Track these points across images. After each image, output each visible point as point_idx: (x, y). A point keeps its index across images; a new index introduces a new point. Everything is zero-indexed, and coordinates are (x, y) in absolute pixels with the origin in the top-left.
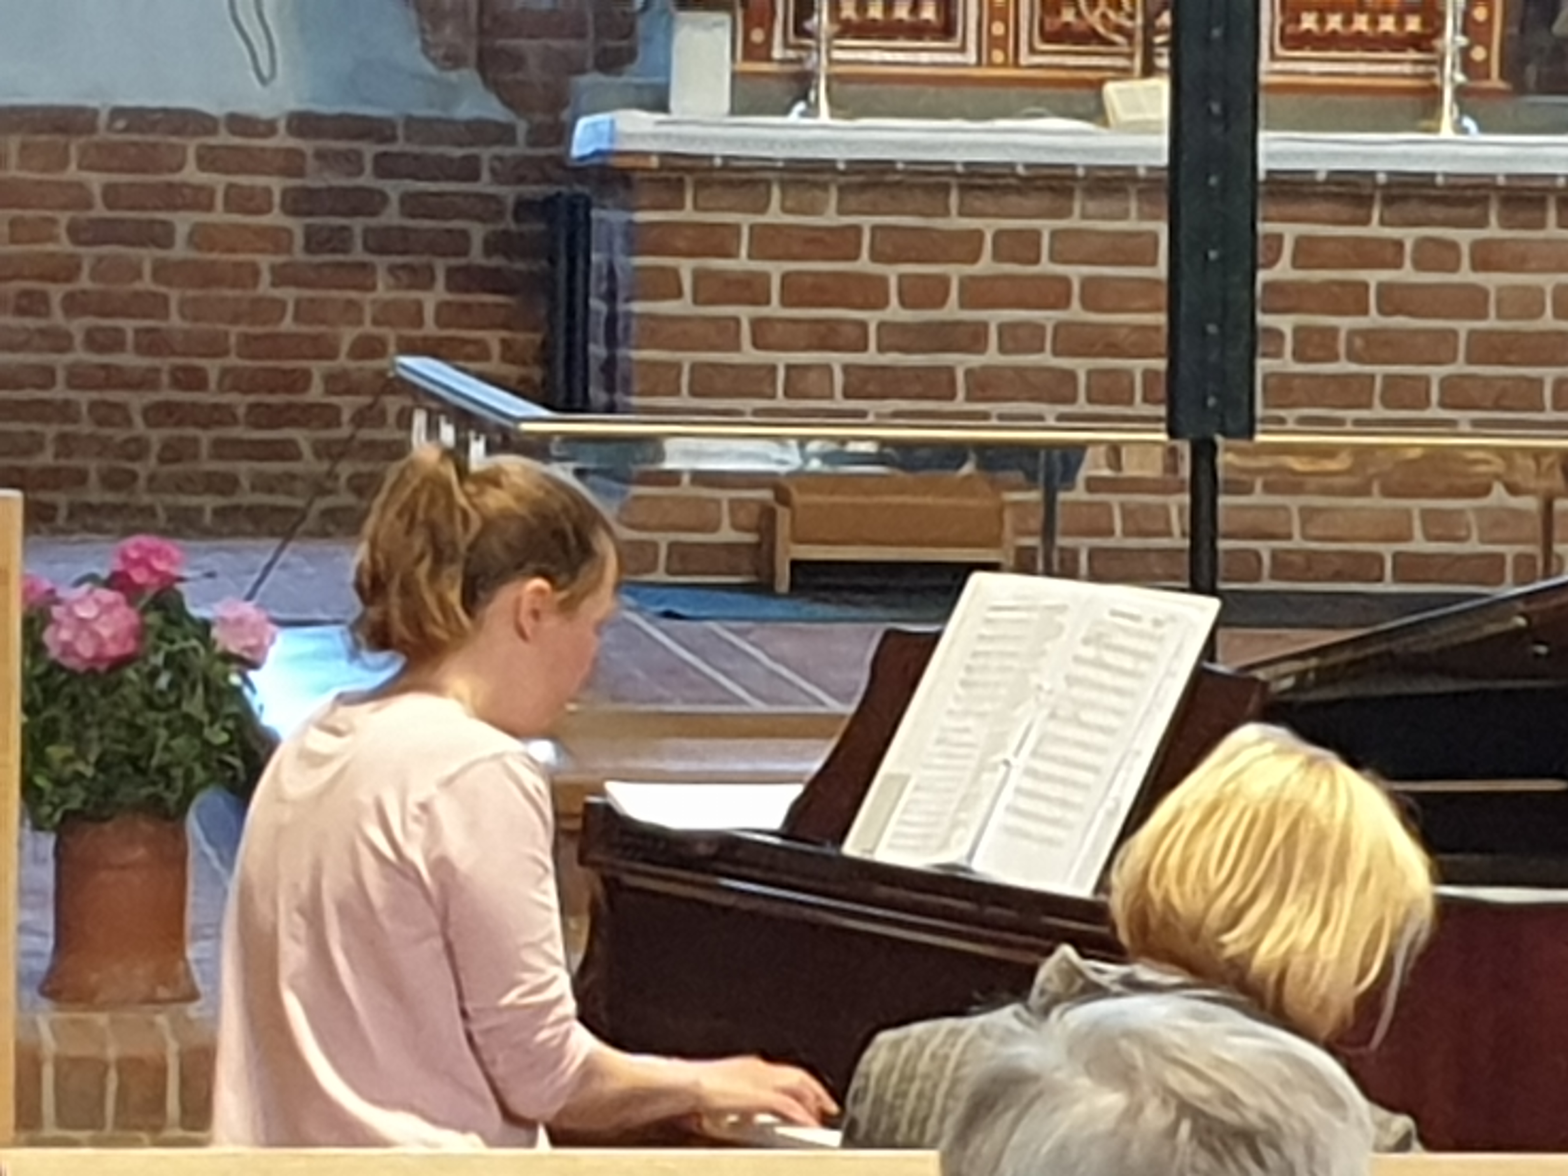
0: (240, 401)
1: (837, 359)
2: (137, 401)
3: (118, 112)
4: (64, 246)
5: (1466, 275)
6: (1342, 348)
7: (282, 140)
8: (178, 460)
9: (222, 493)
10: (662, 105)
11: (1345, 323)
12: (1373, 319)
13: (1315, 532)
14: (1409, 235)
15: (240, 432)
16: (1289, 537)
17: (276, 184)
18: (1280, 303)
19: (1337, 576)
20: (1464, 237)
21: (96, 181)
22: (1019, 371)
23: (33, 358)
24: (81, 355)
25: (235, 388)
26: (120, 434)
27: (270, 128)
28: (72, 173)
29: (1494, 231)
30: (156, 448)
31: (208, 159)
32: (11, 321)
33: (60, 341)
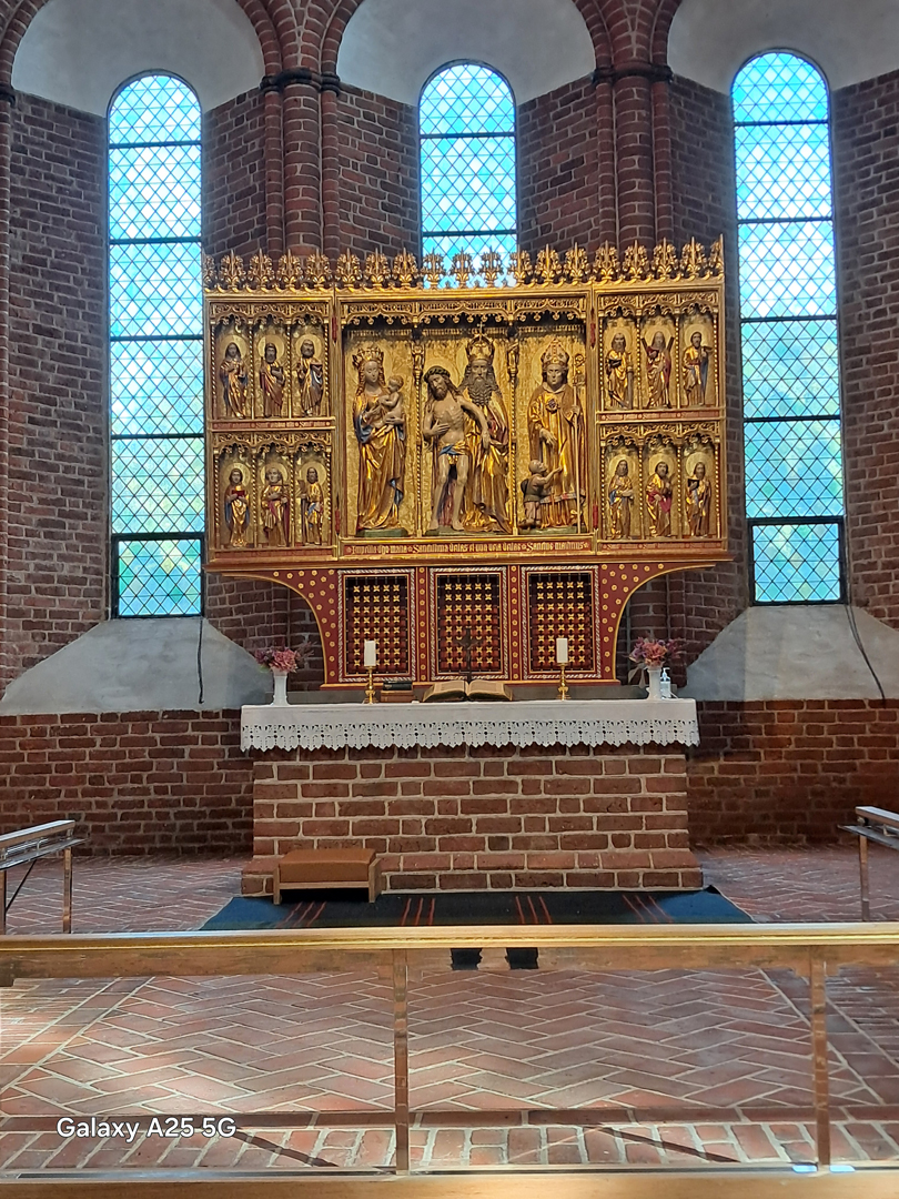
0: (207, 810)
2: (172, 811)
3: (165, 713)
4: (147, 759)
6: (542, 789)
7: (221, 719)
8: (187, 831)
9: (200, 842)
11: (543, 778)
12: (555, 776)
13: (535, 866)
15: (208, 820)
16: (523, 868)
17: (219, 734)
18: (516, 771)
19: (545, 884)
21: (157, 736)
22: (410, 802)
23: (137, 798)
24: (153, 796)
25: (207, 805)
26: (167, 823)
27: (217, 716)
28: (150, 734)
30: (178, 827)
31: (196, 727)
32: (129, 785)
33: (146, 791)
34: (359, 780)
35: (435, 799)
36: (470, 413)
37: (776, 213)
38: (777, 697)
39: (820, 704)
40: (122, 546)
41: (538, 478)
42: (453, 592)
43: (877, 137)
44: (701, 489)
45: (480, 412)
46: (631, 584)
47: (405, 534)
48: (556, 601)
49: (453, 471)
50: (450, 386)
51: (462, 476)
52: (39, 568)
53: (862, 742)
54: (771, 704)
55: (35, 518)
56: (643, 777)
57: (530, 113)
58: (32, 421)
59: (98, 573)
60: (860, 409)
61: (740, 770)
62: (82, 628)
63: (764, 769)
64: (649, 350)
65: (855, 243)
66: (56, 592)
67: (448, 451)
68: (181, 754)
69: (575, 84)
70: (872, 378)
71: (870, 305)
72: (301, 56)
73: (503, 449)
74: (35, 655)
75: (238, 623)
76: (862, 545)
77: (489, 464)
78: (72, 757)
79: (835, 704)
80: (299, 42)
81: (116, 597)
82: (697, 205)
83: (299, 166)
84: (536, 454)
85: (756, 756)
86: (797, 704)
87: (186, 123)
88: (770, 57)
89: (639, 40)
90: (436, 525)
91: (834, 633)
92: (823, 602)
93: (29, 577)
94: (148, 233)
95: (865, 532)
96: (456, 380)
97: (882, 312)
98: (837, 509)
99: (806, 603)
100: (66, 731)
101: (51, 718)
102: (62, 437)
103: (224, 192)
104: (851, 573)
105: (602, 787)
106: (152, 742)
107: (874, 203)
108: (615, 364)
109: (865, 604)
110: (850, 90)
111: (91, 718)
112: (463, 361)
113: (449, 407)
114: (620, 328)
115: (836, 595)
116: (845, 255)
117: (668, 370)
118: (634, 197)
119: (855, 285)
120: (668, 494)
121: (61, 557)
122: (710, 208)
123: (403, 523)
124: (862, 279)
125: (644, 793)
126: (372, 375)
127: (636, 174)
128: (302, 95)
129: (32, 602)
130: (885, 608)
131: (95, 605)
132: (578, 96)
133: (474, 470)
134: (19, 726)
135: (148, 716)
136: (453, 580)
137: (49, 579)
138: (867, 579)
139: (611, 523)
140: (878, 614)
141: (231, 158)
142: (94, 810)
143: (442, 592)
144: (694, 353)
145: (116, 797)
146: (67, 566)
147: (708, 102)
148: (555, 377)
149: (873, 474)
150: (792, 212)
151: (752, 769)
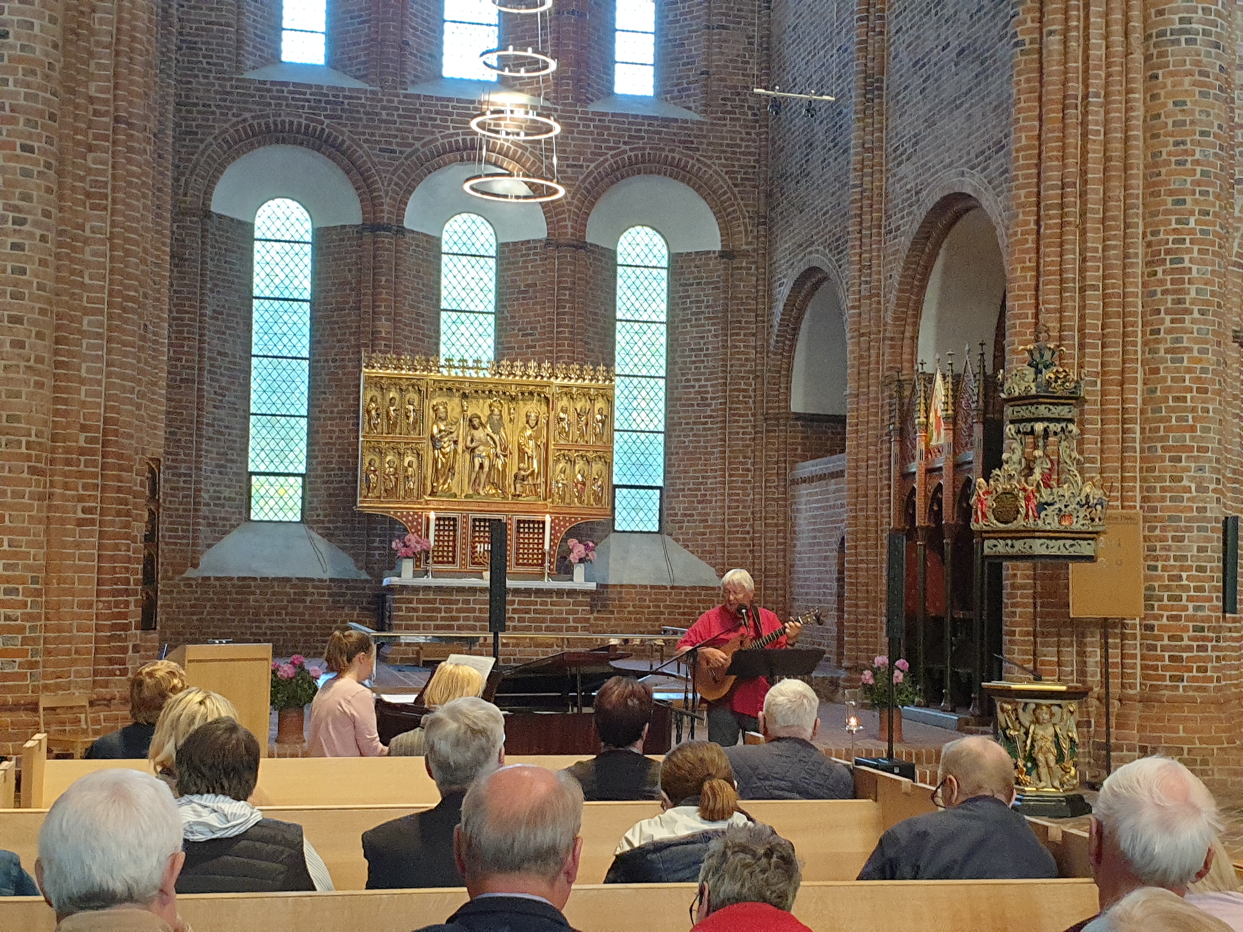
1: (432, 623)
2: (299, 632)
4: (286, 603)
5: (549, 607)
6: (527, 620)
7: (328, 583)
10: (399, 576)
11: (527, 616)
12: (532, 615)
14: (539, 600)
17: (327, 591)
20: (549, 600)
21: (292, 591)
22: (467, 624)
27: (326, 581)
28: (287, 589)
29: (555, 599)
30: (302, 641)
31: (314, 587)
32: (275, 617)
33: (283, 621)
34: (443, 614)
35: (478, 624)
36: (492, 438)
37: (637, 317)
38: (624, 583)
39: (645, 587)
40: (254, 478)
41: (523, 473)
42: (480, 526)
43: (692, 285)
44: (600, 483)
45: (496, 438)
46: (565, 527)
47: (455, 496)
48: (529, 533)
49: (481, 466)
50: (481, 424)
51: (486, 469)
52: (215, 491)
53: (666, 607)
54: (622, 586)
55: (214, 463)
56: (571, 617)
57: (506, 249)
58: (215, 407)
59: (241, 495)
60: (674, 430)
61: (602, 619)
62: (232, 526)
63: (615, 619)
64: (578, 414)
65: (677, 340)
66: (223, 506)
67: (479, 456)
68: (304, 601)
69: (535, 241)
70: (681, 415)
71: (683, 375)
72: (386, 215)
73: (505, 456)
74: (211, 542)
75: (329, 529)
76: (671, 503)
77: (499, 463)
78: (242, 601)
79: (652, 587)
80: (385, 207)
81: (249, 508)
82: (596, 314)
83: (384, 279)
84: (521, 460)
85: (612, 612)
86: (634, 587)
87: (302, 231)
88: (639, 228)
89: (572, 227)
90: (471, 492)
91: (655, 549)
92: (649, 532)
93: (210, 497)
94: (277, 294)
95: (673, 496)
96: (484, 420)
97: (688, 380)
98: (660, 483)
99: (641, 532)
100: (240, 587)
101: (231, 579)
102: (228, 415)
103: (328, 278)
104: (665, 517)
105: (552, 621)
106: (288, 594)
107: (690, 320)
108: (562, 419)
109: (671, 535)
110: (681, 254)
111: (255, 579)
112: (487, 412)
113: (480, 434)
114: (564, 402)
115: (656, 529)
116: (672, 345)
117: (587, 424)
118: (565, 313)
119: (675, 363)
120: (584, 484)
121: (225, 486)
122: (603, 316)
123: (454, 490)
124: (679, 360)
125: (571, 624)
126: (443, 415)
127: (567, 301)
128: (386, 239)
129: (210, 511)
130: (681, 537)
131: (240, 513)
132: (535, 248)
133: (492, 466)
134: (212, 581)
135: (287, 580)
136: (480, 520)
137: (219, 498)
138: (672, 521)
139: (556, 496)
140: (677, 540)
141: (335, 260)
142: (254, 630)
143: (474, 526)
144: (599, 417)
145: (267, 624)
146: (228, 490)
147: (603, 255)
148: (532, 423)
149: (679, 466)
150: (645, 318)
151: (609, 619)
